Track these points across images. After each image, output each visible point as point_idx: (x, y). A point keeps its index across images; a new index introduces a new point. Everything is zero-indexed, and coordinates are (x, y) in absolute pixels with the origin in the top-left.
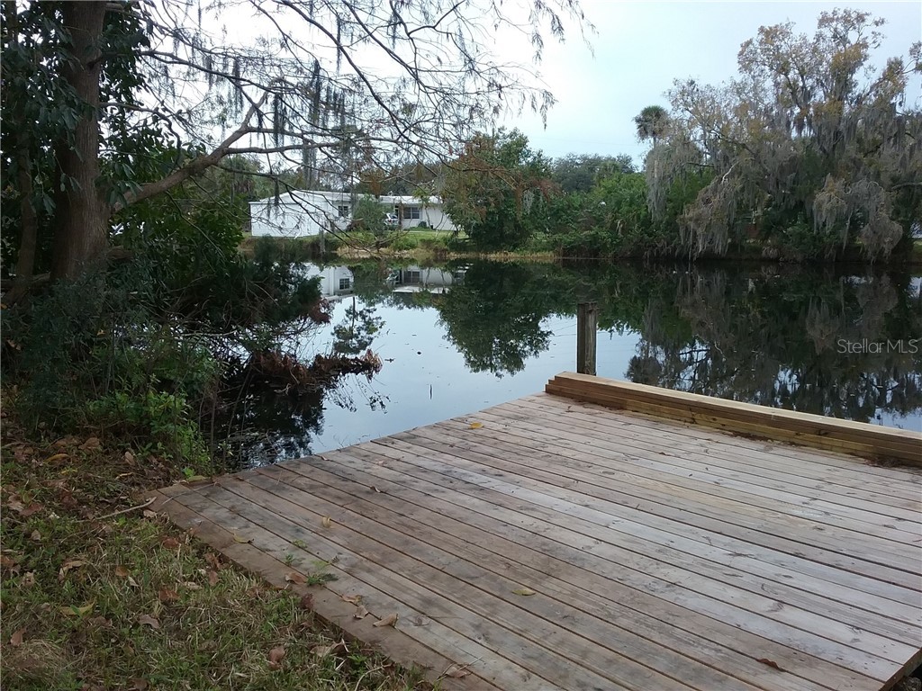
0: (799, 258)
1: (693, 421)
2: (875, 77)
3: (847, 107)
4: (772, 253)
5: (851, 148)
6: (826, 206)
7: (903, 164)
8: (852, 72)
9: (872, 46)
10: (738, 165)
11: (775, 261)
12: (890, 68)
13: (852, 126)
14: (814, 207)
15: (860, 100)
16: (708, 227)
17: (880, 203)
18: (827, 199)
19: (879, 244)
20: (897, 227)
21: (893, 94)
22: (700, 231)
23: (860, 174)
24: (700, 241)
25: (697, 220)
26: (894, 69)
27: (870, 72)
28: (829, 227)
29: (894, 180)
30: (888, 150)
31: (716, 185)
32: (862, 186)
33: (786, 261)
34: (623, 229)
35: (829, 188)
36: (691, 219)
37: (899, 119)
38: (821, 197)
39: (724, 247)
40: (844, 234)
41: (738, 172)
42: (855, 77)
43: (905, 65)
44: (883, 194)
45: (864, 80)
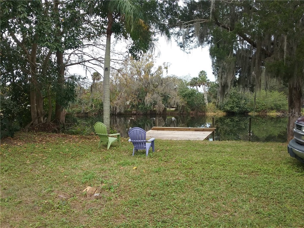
0: (142, 113)
3: (150, 76)
4: (135, 112)
5: (152, 87)
6: (148, 100)
7: (163, 91)
8: (151, 68)
9: (154, 62)
10: (126, 90)
11: (136, 114)
12: (159, 68)
13: (152, 82)
14: (145, 101)
15: (152, 75)
16: (120, 106)
17: (160, 100)
18: (148, 99)
19: (160, 110)
20: (164, 105)
21: (160, 74)
22: (118, 107)
23: (154, 93)
24: (118, 110)
25: (117, 104)
26: (160, 68)
27: (155, 69)
28: (149, 105)
29: (162, 94)
30: (159, 87)
31: (121, 95)
32: (155, 95)
33: (138, 114)
35: (148, 96)
36: (115, 104)
37: (162, 80)
38: (146, 98)
39: (124, 111)
40: (152, 107)
41: (126, 92)
42: (151, 69)
43: (162, 67)
44: (160, 98)
45: (153, 70)
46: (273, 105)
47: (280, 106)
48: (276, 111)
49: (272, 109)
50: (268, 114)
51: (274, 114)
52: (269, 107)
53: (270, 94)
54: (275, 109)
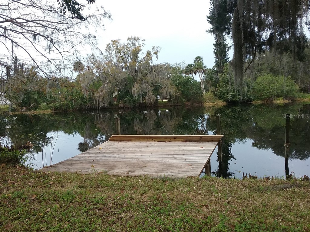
0: (130, 107)
1: (148, 141)
2: (144, 55)
3: (137, 63)
4: (122, 106)
5: (140, 75)
6: (136, 91)
7: (153, 79)
8: (138, 54)
9: (142, 47)
10: (109, 80)
11: (123, 108)
12: (147, 53)
13: (139, 69)
14: (132, 92)
15: (140, 62)
16: (103, 99)
17: (149, 90)
18: (136, 89)
19: (150, 102)
20: (154, 97)
21: (149, 60)
22: (100, 100)
23: (143, 82)
24: (101, 103)
25: (99, 97)
26: (149, 53)
27: (143, 54)
28: (137, 97)
29: (152, 84)
30: (149, 75)
31: (104, 86)
32: (144, 85)
33: (126, 108)
34: (75, 101)
35: (136, 86)
36: (97, 97)
37: (151, 67)
38: (134, 89)
39: (108, 105)
40: (141, 99)
41: (110, 82)
42: (139, 55)
43: (151, 52)
44: (150, 88)
45: (141, 56)
46: (280, 92)
47: (288, 92)
48: (283, 99)
49: (279, 96)
50: (274, 102)
51: (281, 101)
52: (276, 94)
53: (276, 79)
54: (282, 96)
